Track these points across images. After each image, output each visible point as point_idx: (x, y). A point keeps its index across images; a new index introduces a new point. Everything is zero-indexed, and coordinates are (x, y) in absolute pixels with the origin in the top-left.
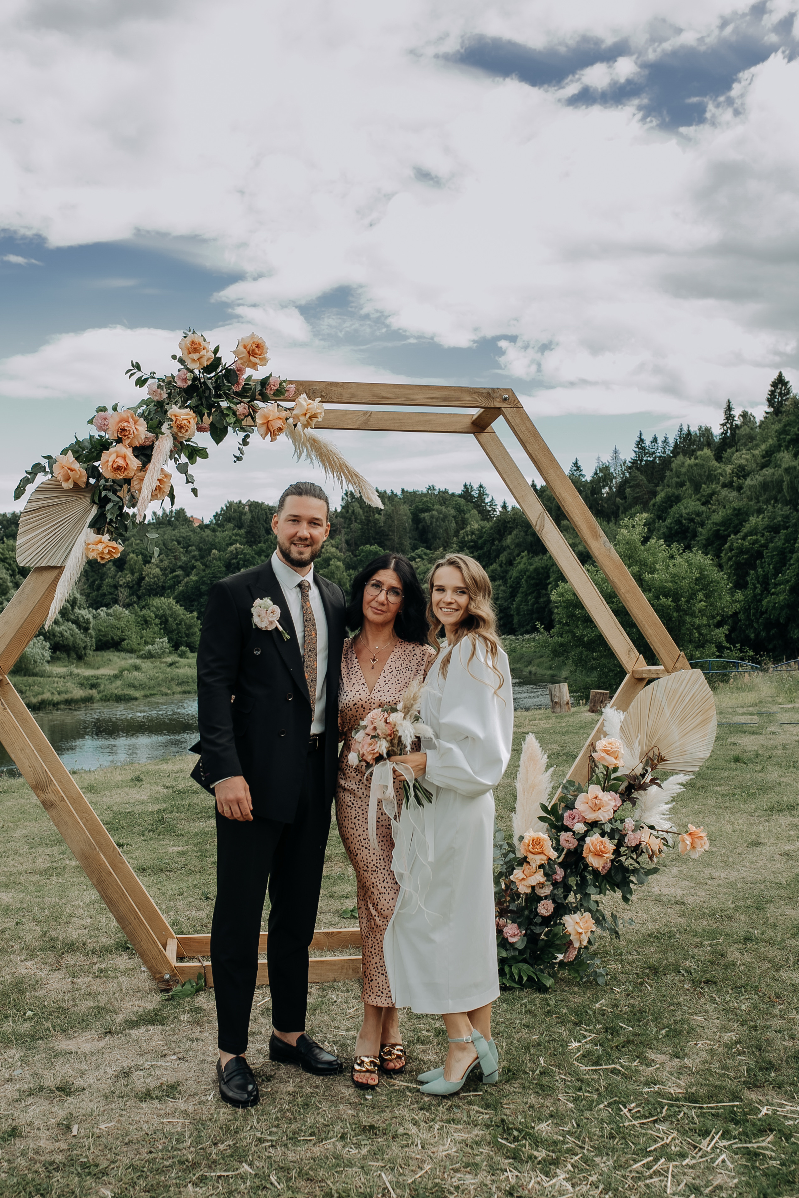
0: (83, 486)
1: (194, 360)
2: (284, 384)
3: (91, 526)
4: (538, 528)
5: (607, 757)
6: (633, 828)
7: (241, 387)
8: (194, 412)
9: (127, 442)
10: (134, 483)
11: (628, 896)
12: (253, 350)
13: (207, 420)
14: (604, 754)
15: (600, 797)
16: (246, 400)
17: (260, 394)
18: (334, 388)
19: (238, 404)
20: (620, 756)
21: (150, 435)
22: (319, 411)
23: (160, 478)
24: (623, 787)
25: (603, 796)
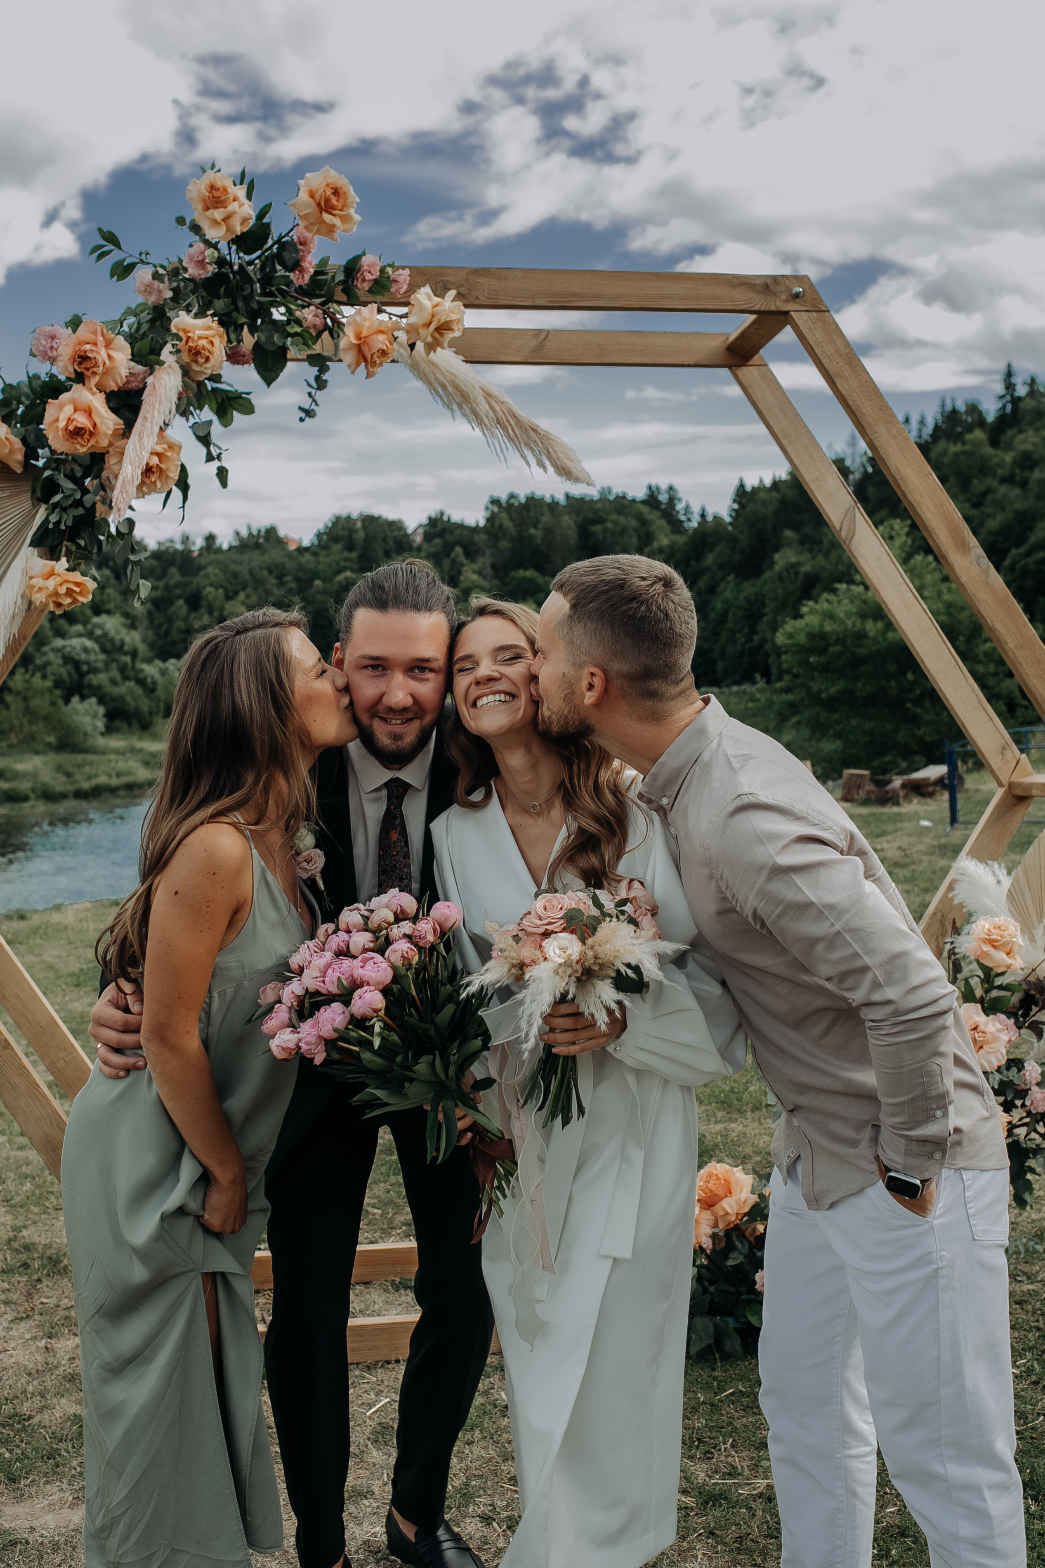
0: (19, 470)
1: (215, 222)
2: (389, 270)
3: (33, 544)
4: (843, 534)
5: (993, 952)
6: (1039, 1078)
7: (307, 278)
8: (221, 323)
9: (94, 380)
10: (111, 461)
11: (1027, 1196)
12: (327, 200)
13: (248, 341)
14: (986, 948)
15: (982, 1028)
16: (319, 301)
17: (343, 291)
18: (483, 280)
19: (304, 307)
20: (1016, 949)
21: (139, 368)
22: (454, 317)
23: (159, 449)
24: (1015, 999)
25: (986, 1024)
